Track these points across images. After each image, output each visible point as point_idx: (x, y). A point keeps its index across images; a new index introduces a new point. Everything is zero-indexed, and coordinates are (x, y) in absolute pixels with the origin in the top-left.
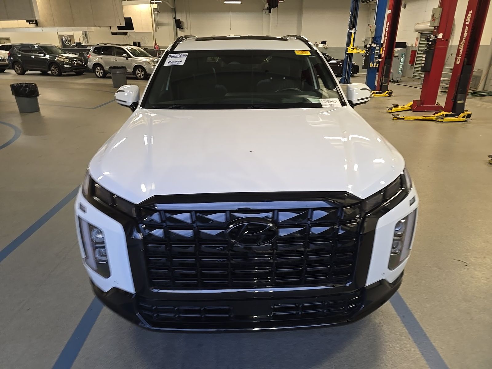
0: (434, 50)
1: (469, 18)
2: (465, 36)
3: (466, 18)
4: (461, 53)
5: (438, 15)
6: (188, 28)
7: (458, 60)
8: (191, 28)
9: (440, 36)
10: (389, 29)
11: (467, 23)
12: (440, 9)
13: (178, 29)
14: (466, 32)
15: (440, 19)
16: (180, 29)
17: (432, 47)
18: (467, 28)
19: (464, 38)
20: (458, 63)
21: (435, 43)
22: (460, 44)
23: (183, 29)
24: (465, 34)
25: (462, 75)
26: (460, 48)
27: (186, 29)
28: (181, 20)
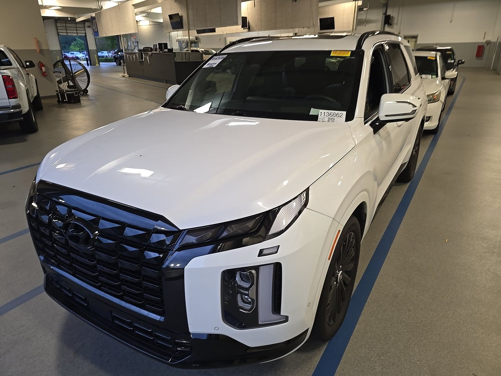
6: (398, 24)
8: (401, 23)
13: (386, 25)
16: (388, 25)
23: (392, 26)
27: (395, 25)
28: (391, 16)
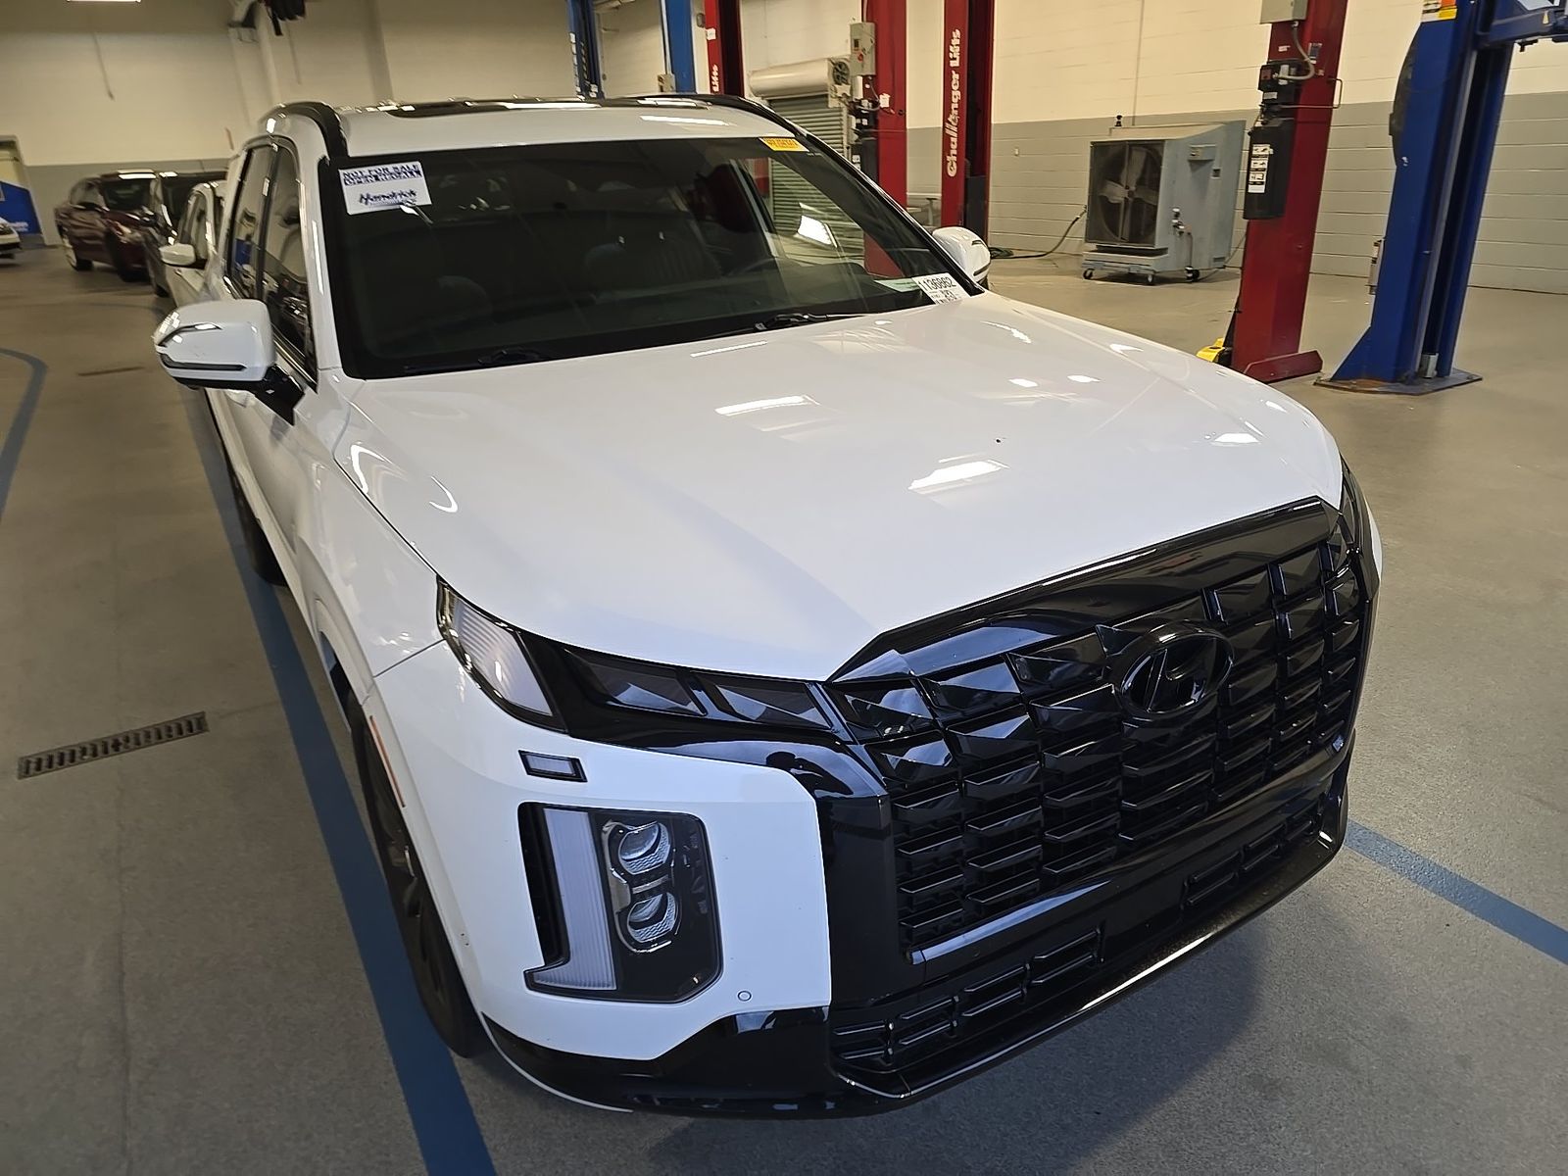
0: (877, 141)
1: (955, 51)
2: (955, 100)
3: (947, 51)
4: (954, 146)
5: (867, 43)
7: (949, 164)
9: (884, 101)
10: (722, 84)
11: (955, 64)
12: (869, 27)
14: (955, 88)
15: (874, 53)
17: (871, 134)
18: (956, 76)
19: (955, 106)
20: (952, 173)
21: (876, 122)
22: (945, 120)
24: (954, 93)
25: (968, 206)
26: (948, 132)
